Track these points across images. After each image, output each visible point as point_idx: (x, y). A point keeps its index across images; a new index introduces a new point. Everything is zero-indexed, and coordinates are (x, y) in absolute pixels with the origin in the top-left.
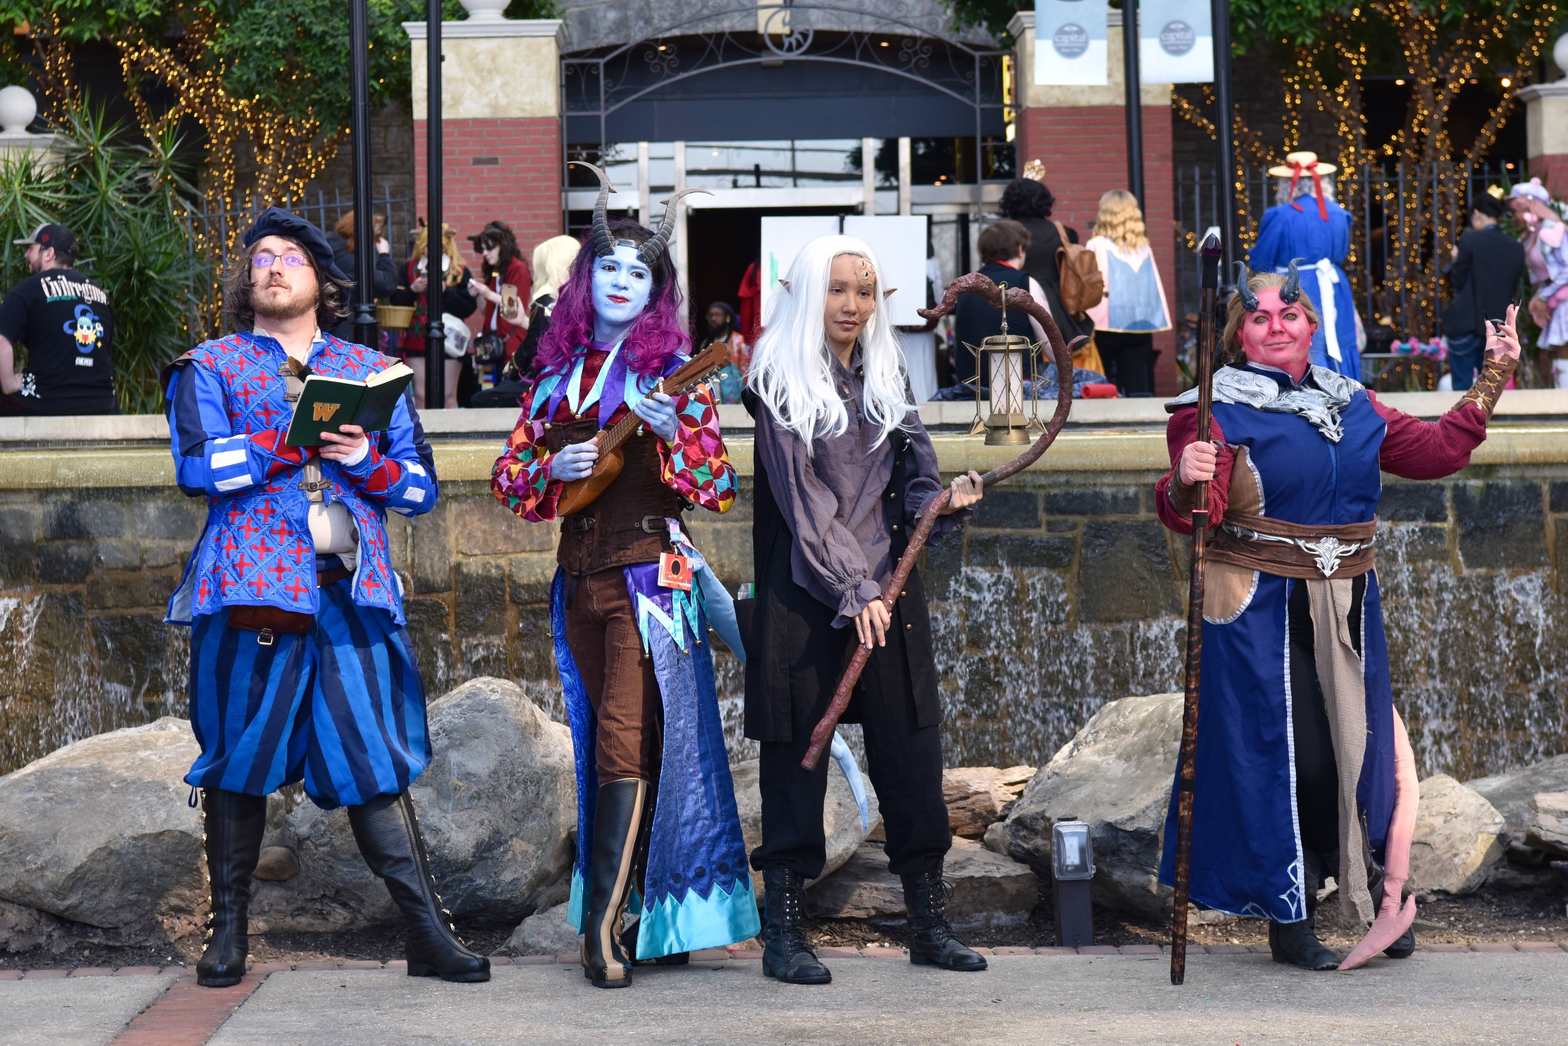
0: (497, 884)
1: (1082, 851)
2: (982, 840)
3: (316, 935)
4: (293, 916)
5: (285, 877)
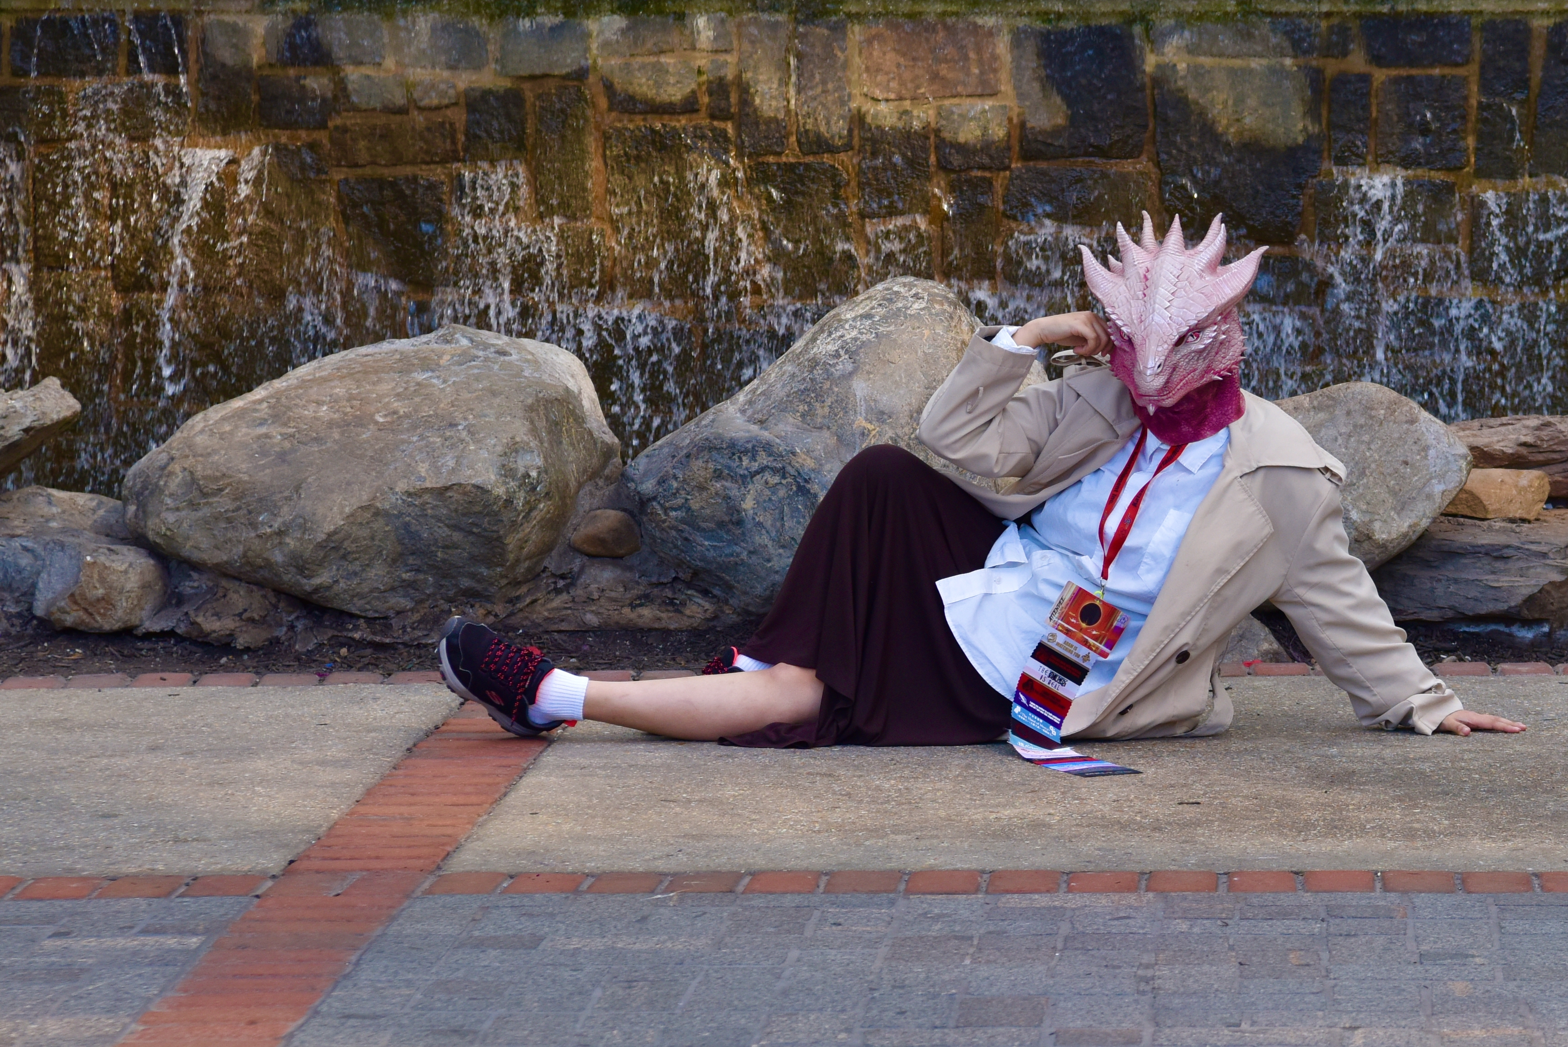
3: (666, 633)
4: (633, 607)
5: (622, 552)
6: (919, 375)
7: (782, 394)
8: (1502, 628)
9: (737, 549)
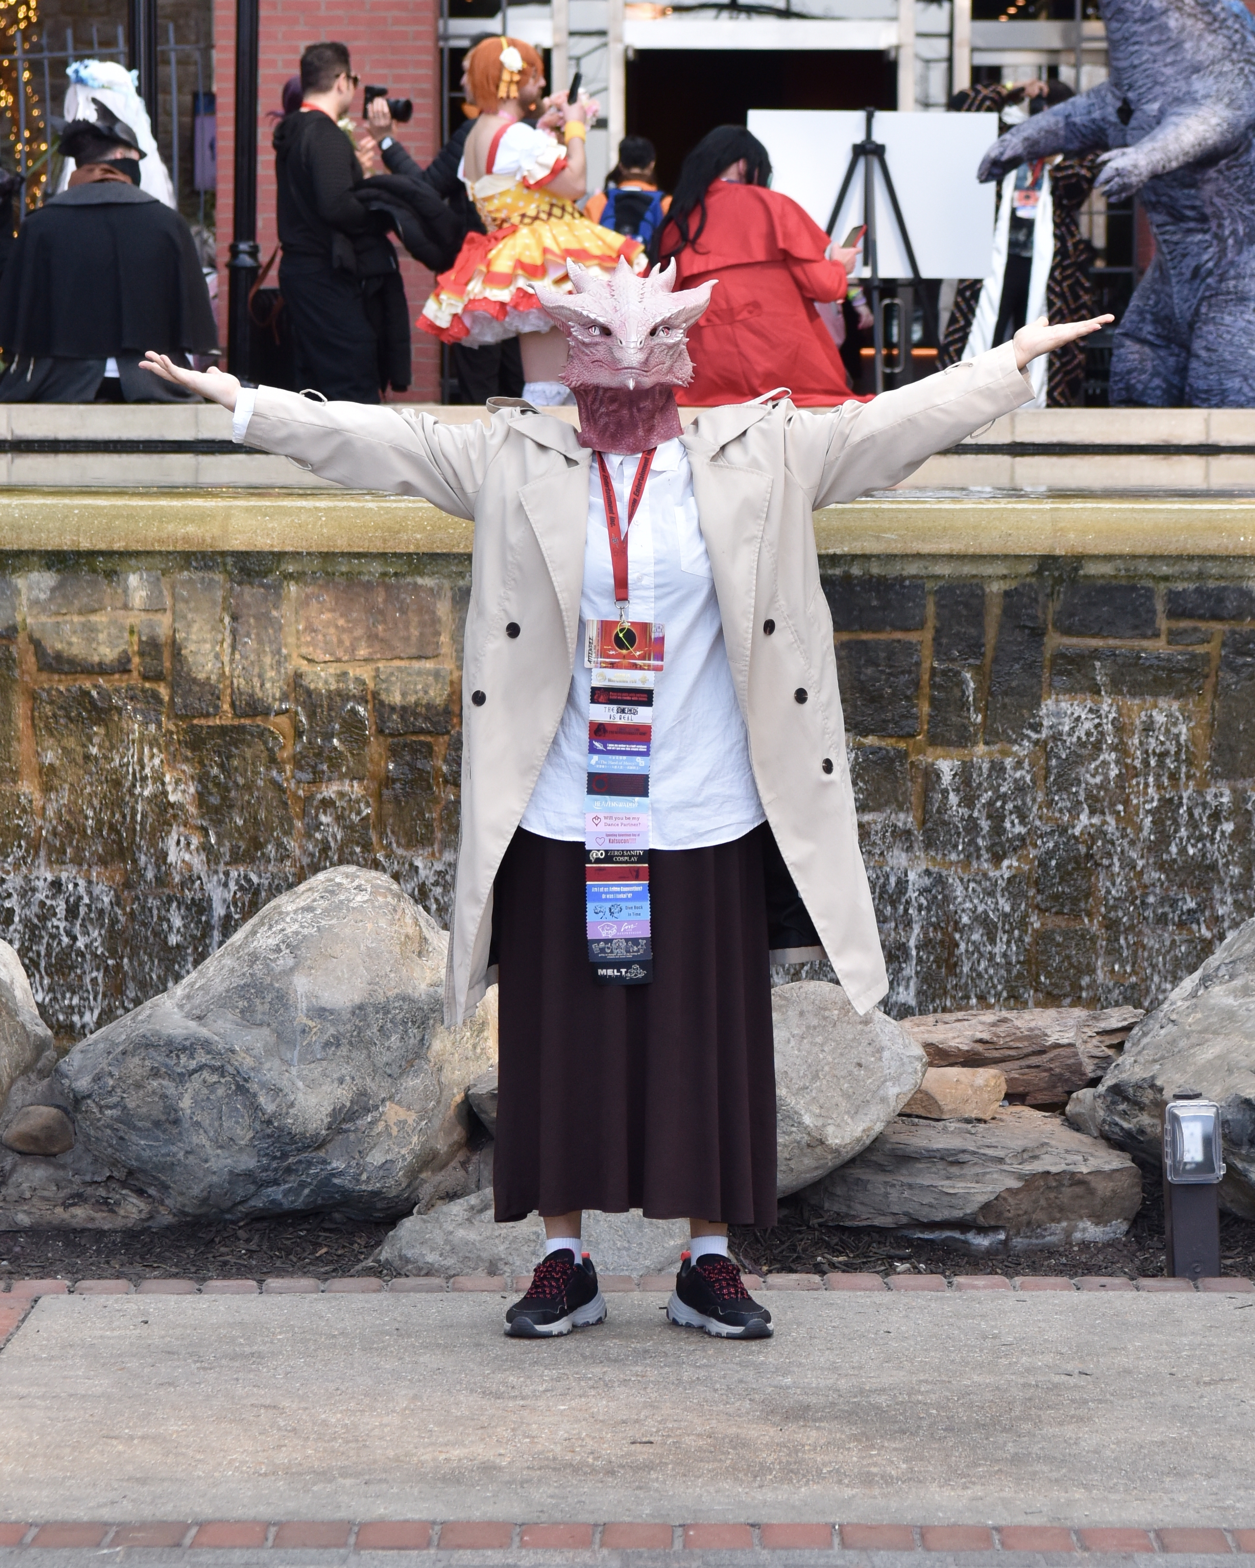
0: (360, 1166)
1: (1207, 1142)
2: (1063, 1113)
3: (100, 1234)
4: (66, 1207)
5: (55, 1150)
6: (362, 970)
7: (221, 989)
8: (957, 1235)
9: (174, 1149)
